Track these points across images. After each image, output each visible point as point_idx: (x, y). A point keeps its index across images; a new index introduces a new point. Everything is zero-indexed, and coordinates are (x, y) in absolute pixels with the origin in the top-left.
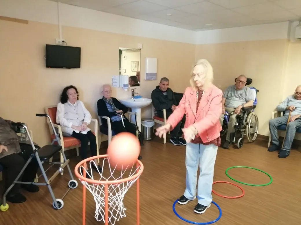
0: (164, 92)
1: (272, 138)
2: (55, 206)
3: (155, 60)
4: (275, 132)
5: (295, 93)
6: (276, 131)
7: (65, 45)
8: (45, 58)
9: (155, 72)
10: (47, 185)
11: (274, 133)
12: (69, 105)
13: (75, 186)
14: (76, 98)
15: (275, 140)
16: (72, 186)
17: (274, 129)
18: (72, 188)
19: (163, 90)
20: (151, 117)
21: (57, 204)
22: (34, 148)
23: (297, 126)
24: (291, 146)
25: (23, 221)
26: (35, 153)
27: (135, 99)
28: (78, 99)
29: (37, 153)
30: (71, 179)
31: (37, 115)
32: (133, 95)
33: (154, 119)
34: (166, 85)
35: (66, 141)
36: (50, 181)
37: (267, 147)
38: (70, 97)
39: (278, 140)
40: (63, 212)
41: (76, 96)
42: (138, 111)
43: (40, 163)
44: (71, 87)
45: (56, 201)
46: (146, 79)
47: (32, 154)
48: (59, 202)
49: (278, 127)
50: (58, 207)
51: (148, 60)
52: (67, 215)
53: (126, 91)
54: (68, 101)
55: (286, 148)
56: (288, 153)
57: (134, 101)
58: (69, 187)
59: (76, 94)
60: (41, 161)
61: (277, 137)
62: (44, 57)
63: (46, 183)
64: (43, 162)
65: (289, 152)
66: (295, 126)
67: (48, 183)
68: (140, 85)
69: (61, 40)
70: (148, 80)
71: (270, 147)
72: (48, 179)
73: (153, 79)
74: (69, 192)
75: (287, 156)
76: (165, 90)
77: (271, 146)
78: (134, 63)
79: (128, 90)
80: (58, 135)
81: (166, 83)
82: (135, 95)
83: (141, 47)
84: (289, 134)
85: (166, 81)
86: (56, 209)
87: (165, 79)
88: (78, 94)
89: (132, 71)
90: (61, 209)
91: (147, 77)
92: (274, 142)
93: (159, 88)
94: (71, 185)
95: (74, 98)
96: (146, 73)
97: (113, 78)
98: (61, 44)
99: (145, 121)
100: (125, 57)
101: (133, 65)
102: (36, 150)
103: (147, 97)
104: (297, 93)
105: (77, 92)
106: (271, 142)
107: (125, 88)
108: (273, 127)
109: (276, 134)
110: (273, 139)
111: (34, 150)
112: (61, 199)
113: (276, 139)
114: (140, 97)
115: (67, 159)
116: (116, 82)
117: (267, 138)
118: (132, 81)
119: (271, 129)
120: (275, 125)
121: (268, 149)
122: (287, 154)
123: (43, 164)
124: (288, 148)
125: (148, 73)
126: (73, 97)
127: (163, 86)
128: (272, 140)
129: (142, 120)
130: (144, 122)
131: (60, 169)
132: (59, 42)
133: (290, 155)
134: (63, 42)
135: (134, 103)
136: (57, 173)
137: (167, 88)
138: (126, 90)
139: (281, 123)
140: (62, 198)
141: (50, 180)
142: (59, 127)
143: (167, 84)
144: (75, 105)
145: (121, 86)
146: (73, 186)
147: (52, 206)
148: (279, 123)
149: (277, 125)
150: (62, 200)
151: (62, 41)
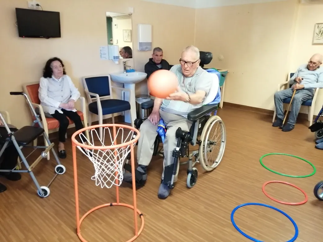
0: (158, 64)
1: (277, 112)
2: (40, 194)
3: (150, 27)
4: (281, 106)
5: (309, 62)
6: (282, 104)
7: (40, 9)
8: (17, 26)
9: (150, 41)
10: (29, 172)
11: (279, 106)
12: (53, 80)
13: (63, 171)
14: (63, 73)
15: (280, 114)
16: (59, 171)
17: (279, 102)
18: (59, 174)
19: (157, 62)
20: (146, 94)
21: (42, 193)
22: (9, 131)
23: (303, 99)
24: (296, 119)
25: (5, 211)
26: (11, 137)
27: (128, 74)
28: (64, 73)
29: (13, 138)
30: (58, 164)
31: (12, 93)
32: (125, 68)
33: (151, 96)
34: (159, 56)
35: (49, 122)
36: (32, 168)
37: (271, 122)
38: (55, 70)
39: (283, 114)
40: (49, 200)
41: (62, 70)
42: (132, 87)
43: (19, 149)
44: (56, 59)
45: (40, 188)
46: (139, 50)
47: (7, 139)
48: (44, 190)
49: (284, 100)
50: (44, 195)
51: (141, 27)
52: (54, 202)
53: (118, 64)
54: (53, 77)
55: (291, 122)
56: (293, 127)
57: (127, 75)
58: (56, 173)
59: (62, 67)
60: (19, 146)
61: (282, 111)
62: (15, 24)
63: (27, 169)
64: (21, 147)
65: (294, 125)
66: (301, 99)
67: (30, 170)
68: (133, 57)
69: (34, 3)
70: (142, 50)
71: (274, 122)
72: (30, 165)
73: (147, 49)
74: (56, 177)
75: (291, 129)
76: (159, 62)
77: (276, 121)
78: (126, 32)
79: (119, 63)
80: (38, 116)
81: (159, 53)
82: (128, 68)
83: (132, 12)
84: (294, 107)
85: (159, 51)
86: (42, 198)
87: (158, 49)
88: (64, 67)
89: (125, 42)
90: (47, 197)
91: (141, 48)
92: (279, 116)
93: (153, 60)
94: (57, 171)
95: (59, 72)
96: (140, 43)
97: (101, 48)
98: (35, 8)
99: (140, 98)
100: (115, 25)
101: (126, 34)
102: (11, 134)
103: (140, 71)
104: (311, 62)
105: (63, 66)
106: (276, 117)
107: (116, 61)
108: (278, 100)
109: (282, 107)
110: (279, 113)
111: (10, 134)
112: (46, 186)
113: (282, 113)
114: (133, 71)
115: (51, 143)
116: (105, 54)
117: (272, 112)
118: (125, 53)
119: (277, 103)
120: (280, 98)
121: (272, 124)
122: (291, 128)
123: (22, 150)
124: (293, 122)
125: (141, 43)
126: (59, 70)
127: (156, 57)
128: (277, 115)
129: (137, 97)
130: (139, 100)
131: (43, 153)
132: (32, 5)
133: (294, 128)
134: (38, 5)
135: (127, 77)
136: (41, 158)
137: (161, 60)
138: (117, 62)
139: (287, 95)
140: (48, 185)
141: (31, 166)
142: (40, 106)
143: (161, 54)
144: (60, 80)
145: (110, 58)
146: (61, 172)
147: (37, 194)
148: (285, 96)
149: (282, 97)
150: (48, 187)
151: (36, 4)
